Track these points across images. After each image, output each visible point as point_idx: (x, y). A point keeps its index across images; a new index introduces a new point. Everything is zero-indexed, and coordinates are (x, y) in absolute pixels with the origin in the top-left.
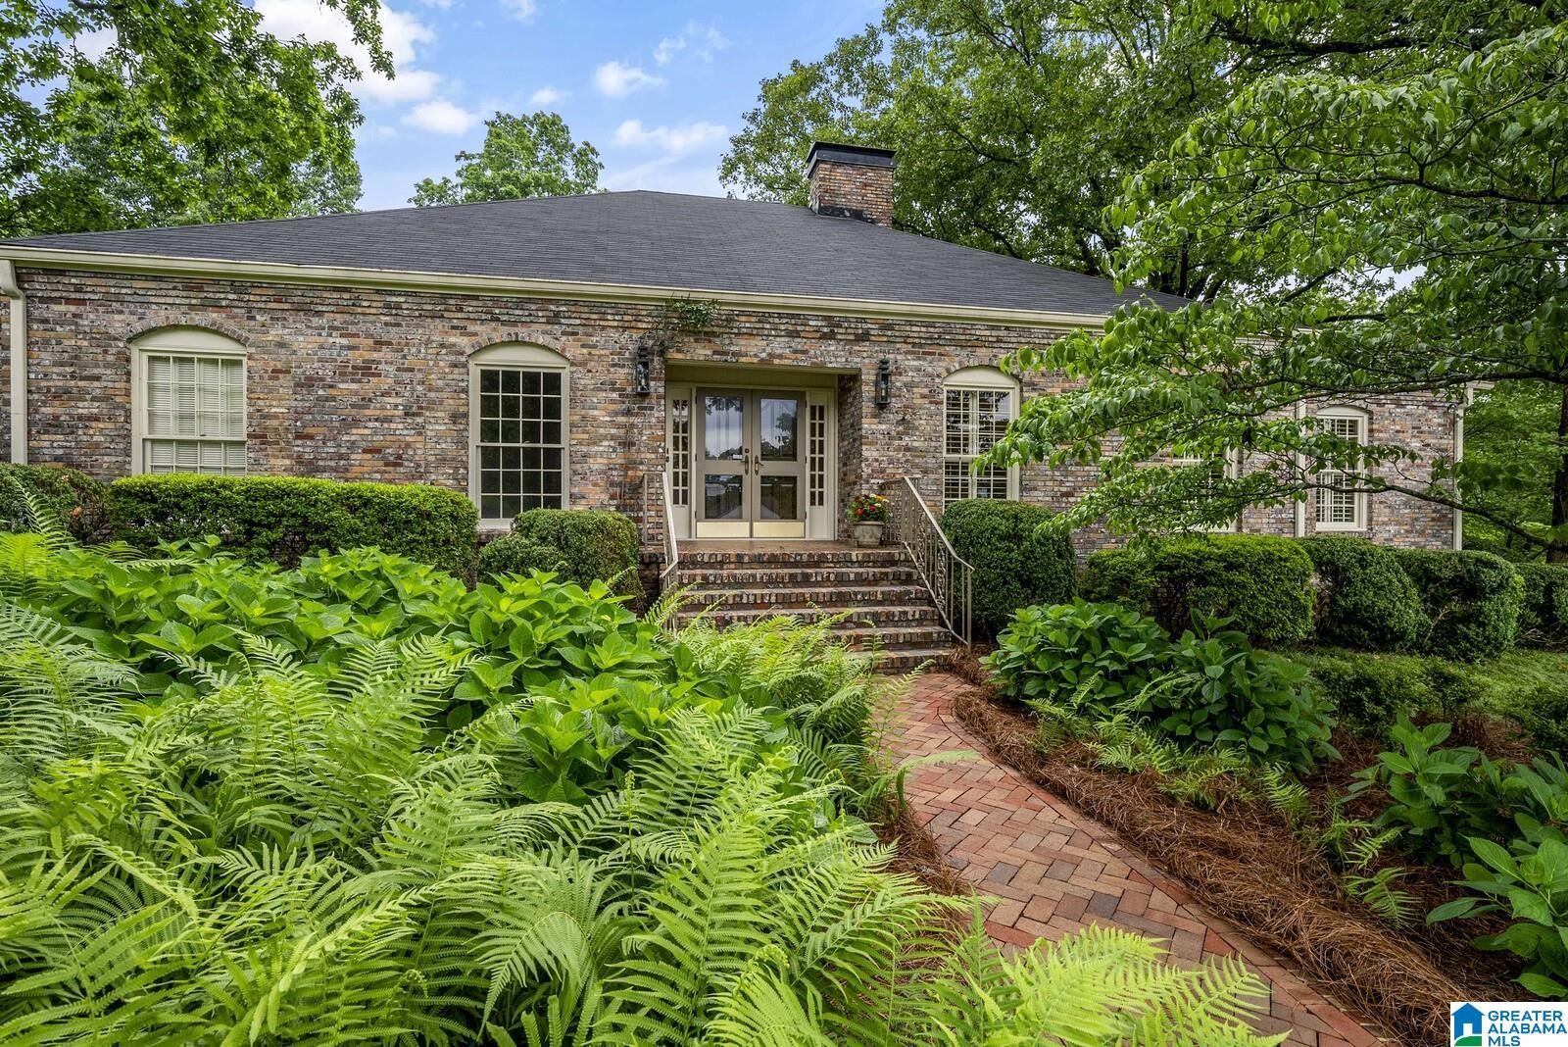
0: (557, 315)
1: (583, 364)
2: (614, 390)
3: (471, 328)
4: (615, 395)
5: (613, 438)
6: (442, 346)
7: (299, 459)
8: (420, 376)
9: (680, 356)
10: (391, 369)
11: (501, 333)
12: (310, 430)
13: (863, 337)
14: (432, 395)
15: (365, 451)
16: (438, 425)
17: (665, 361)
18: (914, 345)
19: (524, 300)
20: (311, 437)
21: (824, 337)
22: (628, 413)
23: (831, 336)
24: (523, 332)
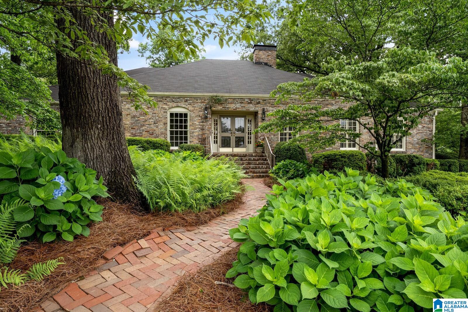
0: (187, 100)
1: (193, 111)
2: (200, 117)
3: (168, 104)
4: (200, 118)
5: (199, 128)
6: (162, 108)
7: (132, 134)
8: (157, 115)
9: (215, 109)
10: (151, 113)
11: (175, 105)
12: (134, 127)
13: (259, 103)
14: (160, 119)
15: (146, 132)
16: (161, 126)
17: (211, 110)
18: (271, 104)
19: (179, 97)
20: (134, 129)
21: (249, 103)
22: (203, 122)
23: (251, 103)
24: (179, 104)
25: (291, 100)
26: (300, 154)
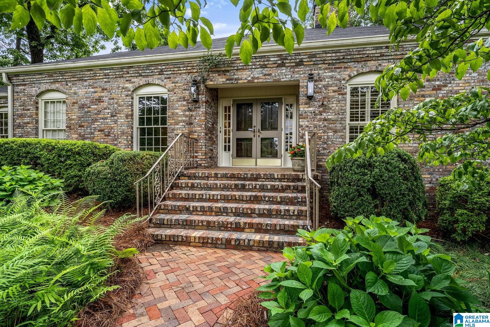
0: (162, 71)
1: (173, 90)
2: (184, 101)
3: (133, 80)
4: (185, 103)
5: (184, 121)
6: (123, 88)
7: (80, 135)
8: (116, 101)
9: (212, 83)
10: (107, 99)
11: (142, 81)
12: (83, 124)
13: (300, 63)
14: (120, 108)
15: (99, 131)
16: (122, 120)
17: (206, 86)
18: (329, 64)
19: (150, 65)
20: (83, 126)
21: (280, 66)
22: (190, 110)
23: (282, 65)
24: (150, 80)
25: (377, 48)
26: (406, 179)
